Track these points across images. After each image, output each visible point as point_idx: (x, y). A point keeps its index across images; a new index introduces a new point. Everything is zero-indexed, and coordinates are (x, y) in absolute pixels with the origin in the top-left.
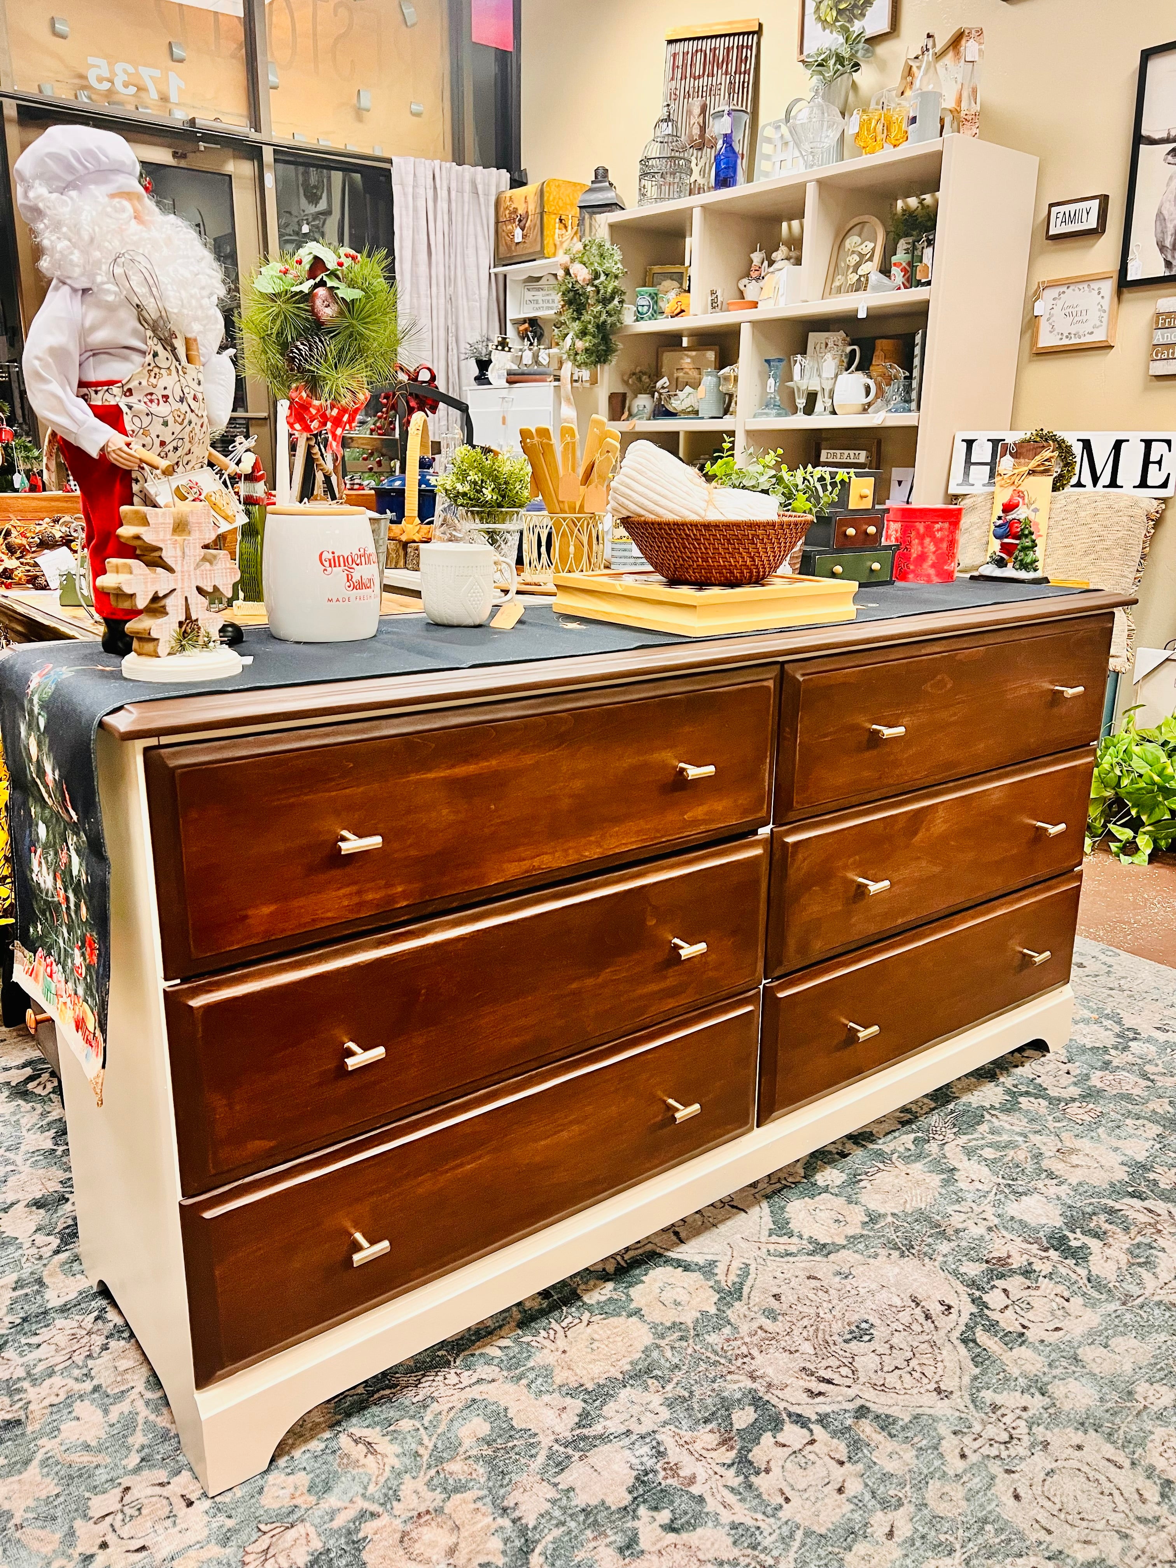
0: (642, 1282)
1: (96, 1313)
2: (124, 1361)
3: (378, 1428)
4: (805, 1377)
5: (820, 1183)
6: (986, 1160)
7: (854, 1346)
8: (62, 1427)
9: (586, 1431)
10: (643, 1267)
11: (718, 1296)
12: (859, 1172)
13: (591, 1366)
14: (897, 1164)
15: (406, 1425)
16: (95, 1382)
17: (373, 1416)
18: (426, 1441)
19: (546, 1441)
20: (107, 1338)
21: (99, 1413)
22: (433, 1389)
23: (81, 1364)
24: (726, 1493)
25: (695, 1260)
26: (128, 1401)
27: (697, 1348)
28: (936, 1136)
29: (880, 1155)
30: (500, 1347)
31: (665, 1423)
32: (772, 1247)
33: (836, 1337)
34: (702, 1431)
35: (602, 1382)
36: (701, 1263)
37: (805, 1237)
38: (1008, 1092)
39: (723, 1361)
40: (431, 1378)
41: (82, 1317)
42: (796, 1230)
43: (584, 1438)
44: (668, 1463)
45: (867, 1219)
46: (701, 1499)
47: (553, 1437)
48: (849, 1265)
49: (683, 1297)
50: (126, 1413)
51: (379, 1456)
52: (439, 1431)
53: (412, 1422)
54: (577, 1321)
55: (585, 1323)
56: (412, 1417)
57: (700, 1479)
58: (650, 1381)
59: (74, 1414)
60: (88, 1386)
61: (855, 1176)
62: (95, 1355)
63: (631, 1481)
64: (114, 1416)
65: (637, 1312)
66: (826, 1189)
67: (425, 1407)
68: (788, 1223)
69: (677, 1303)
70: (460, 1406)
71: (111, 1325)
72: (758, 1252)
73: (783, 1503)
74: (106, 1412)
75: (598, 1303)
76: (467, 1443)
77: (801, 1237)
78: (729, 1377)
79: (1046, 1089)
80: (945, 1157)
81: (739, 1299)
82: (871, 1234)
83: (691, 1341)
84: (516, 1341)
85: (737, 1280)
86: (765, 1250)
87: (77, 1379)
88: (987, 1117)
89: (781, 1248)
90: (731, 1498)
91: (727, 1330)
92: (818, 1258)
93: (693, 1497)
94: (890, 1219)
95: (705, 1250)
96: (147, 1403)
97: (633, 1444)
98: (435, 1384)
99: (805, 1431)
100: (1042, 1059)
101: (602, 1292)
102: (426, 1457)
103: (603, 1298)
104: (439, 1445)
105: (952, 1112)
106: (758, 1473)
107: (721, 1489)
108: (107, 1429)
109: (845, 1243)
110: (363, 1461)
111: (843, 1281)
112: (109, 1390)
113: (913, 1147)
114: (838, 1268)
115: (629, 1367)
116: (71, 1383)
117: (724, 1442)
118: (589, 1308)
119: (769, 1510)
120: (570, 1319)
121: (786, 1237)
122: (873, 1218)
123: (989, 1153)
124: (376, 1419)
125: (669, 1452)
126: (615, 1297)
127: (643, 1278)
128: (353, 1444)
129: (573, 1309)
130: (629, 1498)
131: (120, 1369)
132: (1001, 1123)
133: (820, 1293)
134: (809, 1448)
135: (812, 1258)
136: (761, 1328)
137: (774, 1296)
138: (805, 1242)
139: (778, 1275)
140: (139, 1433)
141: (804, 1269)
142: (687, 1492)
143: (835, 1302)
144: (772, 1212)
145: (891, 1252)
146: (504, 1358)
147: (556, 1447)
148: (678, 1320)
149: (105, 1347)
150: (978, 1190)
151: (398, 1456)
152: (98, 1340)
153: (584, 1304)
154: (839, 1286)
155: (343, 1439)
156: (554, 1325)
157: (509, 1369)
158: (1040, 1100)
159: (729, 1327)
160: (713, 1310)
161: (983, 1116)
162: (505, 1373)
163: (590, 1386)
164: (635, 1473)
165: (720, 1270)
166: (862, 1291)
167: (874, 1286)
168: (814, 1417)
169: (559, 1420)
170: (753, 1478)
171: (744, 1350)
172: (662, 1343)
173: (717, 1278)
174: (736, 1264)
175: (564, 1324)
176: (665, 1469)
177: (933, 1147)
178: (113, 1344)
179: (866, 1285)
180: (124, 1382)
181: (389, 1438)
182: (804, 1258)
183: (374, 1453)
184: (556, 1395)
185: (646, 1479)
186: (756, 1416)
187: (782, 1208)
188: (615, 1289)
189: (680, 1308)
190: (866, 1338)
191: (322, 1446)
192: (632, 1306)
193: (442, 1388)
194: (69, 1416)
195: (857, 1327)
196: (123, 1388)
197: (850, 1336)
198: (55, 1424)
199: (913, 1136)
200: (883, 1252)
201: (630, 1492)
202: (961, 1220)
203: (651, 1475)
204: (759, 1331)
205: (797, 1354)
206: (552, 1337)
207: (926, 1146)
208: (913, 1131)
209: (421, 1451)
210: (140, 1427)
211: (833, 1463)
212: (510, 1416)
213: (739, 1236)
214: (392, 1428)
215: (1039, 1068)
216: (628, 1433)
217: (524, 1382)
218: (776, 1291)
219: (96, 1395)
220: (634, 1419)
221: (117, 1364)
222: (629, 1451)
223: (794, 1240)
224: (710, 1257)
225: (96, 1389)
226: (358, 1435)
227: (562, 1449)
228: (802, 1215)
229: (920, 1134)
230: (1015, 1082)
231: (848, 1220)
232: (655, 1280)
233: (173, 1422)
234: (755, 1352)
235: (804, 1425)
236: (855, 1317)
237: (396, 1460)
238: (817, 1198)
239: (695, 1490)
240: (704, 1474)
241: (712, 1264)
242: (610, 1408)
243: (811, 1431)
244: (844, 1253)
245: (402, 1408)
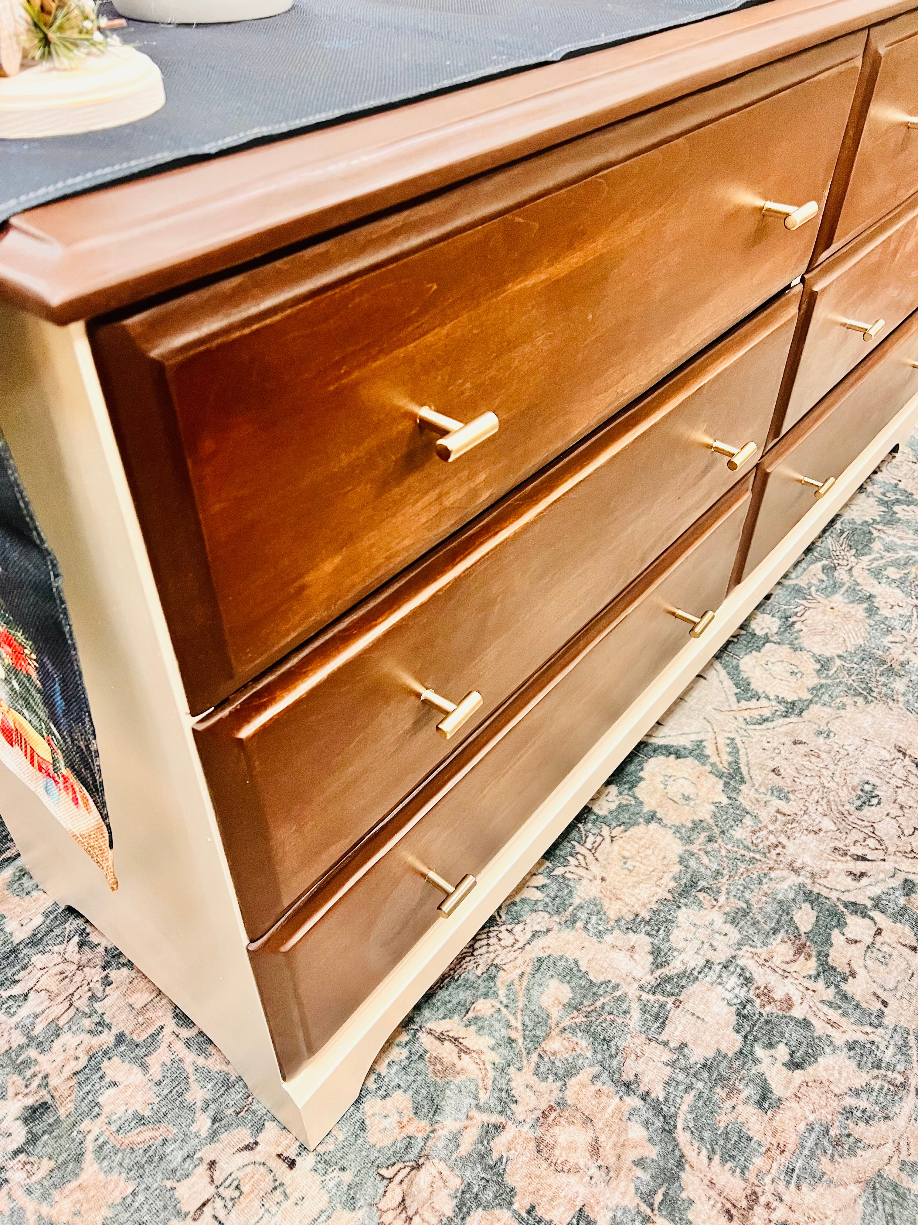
0: (641, 779)
1: (76, 939)
2: (138, 995)
3: (456, 1017)
4: (840, 858)
5: (759, 633)
6: (894, 581)
7: (867, 811)
8: (101, 1099)
9: (666, 971)
10: (636, 761)
11: (721, 782)
12: (788, 614)
13: (637, 891)
14: (819, 598)
15: (483, 1007)
16: (115, 1031)
17: (445, 1003)
18: (513, 1022)
19: (632, 991)
20: (104, 968)
21: (136, 1070)
22: (492, 956)
23: (87, 1010)
24: (825, 1009)
25: (682, 743)
26: (164, 1045)
27: (729, 847)
28: (840, 562)
29: (798, 591)
30: (537, 888)
31: (740, 945)
32: (746, 714)
33: (848, 807)
34: (774, 943)
35: (655, 907)
36: (689, 746)
37: (772, 697)
38: (881, 502)
39: (758, 856)
40: (484, 942)
41: (62, 947)
42: (760, 691)
43: (668, 979)
44: (758, 988)
45: (818, 666)
46: (806, 1024)
47: (636, 985)
48: (824, 722)
49: (689, 790)
50: (169, 1063)
51: (474, 1054)
52: (520, 1005)
53: (489, 1002)
54: (599, 839)
55: (608, 839)
56: (486, 995)
57: (796, 998)
58: (701, 896)
59: (107, 1079)
60: (107, 1038)
61: (786, 618)
62: (99, 995)
63: (733, 1019)
64: (156, 1071)
65: (652, 817)
66: (767, 639)
67: (493, 978)
68: (749, 684)
69: (687, 798)
70: (529, 970)
71: (101, 949)
72: (736, 723)
73: (883, 1008)
74: (144, 1066)
75: (611, 813)
76: (556, 1013)
77: (768, 698)
78: (773, 875)
79: (912, 494)
80: (858, 584)
81: (743, 781)
82: (829, 682)
83: (720, 840)
84: (549, 876)
85: (730, 759)
86: (741, 719)
87: (91, 1032)
88: (875, 533)
89: (756, 714)
90: (834, 1015)
91: (748, 821)
92: (793, 719)
93: (798, 1022)
94: (838, 662)
95: (686, 730)
96: (188, 1045)
97: (720, 976)
98: (491, 949)
99: (867, 921)
100: (894, 461)
101: (610, 798)
102: (520, 1041)
103: (613, 806)
104: (527, 1022)
105: (842, 532)
106: (845, 980)
107: (820, 1005)
108: (155, 1089)
109: (810, 697)
110: (459, 1065)
111: (828, 741)
112: (135, 1037)
113: (824, 578)
114: (816, 727)
115: (673, 884)
116: (86, 1037)
117: (799, 950)
118: (604, 820)
119: (875, 1021)
120: (591, 839)
121: (754, 700)
122: (824, 664)
123: (893, 573)
124: (449, 1006)
125: (755, 976)
126: (625, 802)
127: (641, 774)
128: (438, 1042)
129: (590, 825)
130: (739, 1038)
131: (138, 1006)
132: (891, 538)
133: (813, 759)
134: (878, 938)
135: (788, 720)
136: (778, 811)
137: (773, 771)
138: (774, 703)
139: (767, 745)
140: (195, 1086)
141: (786, 734)
142: (792, 1018)
143: (831, 767)
144: (729, 674)
145: (856, 699)
146: (547, 900)
147: (645, 996)
148: (696, 818)
149: (107, 982)
150: (901, 616)
151: (493, 1049)
152: (95, 974)
153: (598, 816)
154: (827, 748)
155: (424, 1039)
156: (579, 848)
157: (558, 912)
158: (912, 507)
159: (748, 816)
160: (725, 801)
161: (870, 532)
162: (556, 918)
163: (645, 914)
164: (733, 1009)
165: (709, 750)
166: (851, 749)
167: (858, 742)
168: (869, 904)
169: (633, 963)
170: (844, 986)
171: (772, 839)
172: (694, 848)
173: (711, 760)
174: (722, 741)
175: (588, 845)
176: (758, 996)
177: (841, 574)
178: (114, 974)
179: (849, 742)
180: (149, 1022)
181: (473, 1028)
182: (781, 721)
183: (467, 1051)
184: (617, 932)
185: (746, 1012)
186: (816, 914)
187: (737, 667)
188: (621, 793)
189: (692, 803)
190: (875, 801)
191: (405, 1052)
192: (645, 810)
193: (502, 953)
194: (103, 1083)
195: (862, 790)
196: (151, 1031)
197: (859, 803)
198: (90, 1097)
199: (819, 565)
200: (848, 701)
201: (738, 1032)
202: (900, 651)
203: (749, 1007)
204: (779, 816)
205: (822, 834)
206: (583, 864)
207: (836, 574)
208: (817, 560)
209: (514, 1035)
210: (192, 1079)
211: (906, 949)
212: (583, 969)
213: (709, 708)
214: (471, 1015)
215: (895, 471)
216: (709, 964)
217: (579, 925)
218: (772, 765)
219: (123, 1048)
220: (706, 946)
221: (130, 1001)
222: (720, 987)
223: (763, 702)
224: (694, 737)
225: (120, 1039)
226: (439, 1031)
227: (651, 997)
228: (758, 672)
229: (825, 562)
230: (882, 490)
231: (803, 670)
232: (654, 775)
233: (228, 1063)
234: (783, 839)
235: (864, 915)
236: (856, 781)
237: (493, 1054)
238: (764, 650)
239: (798, 1012)
240: (797, 992)
241: (699, 744)
242: (677, 937)
243: (872, 919)
244: (815, 709)
245: (471, 986)
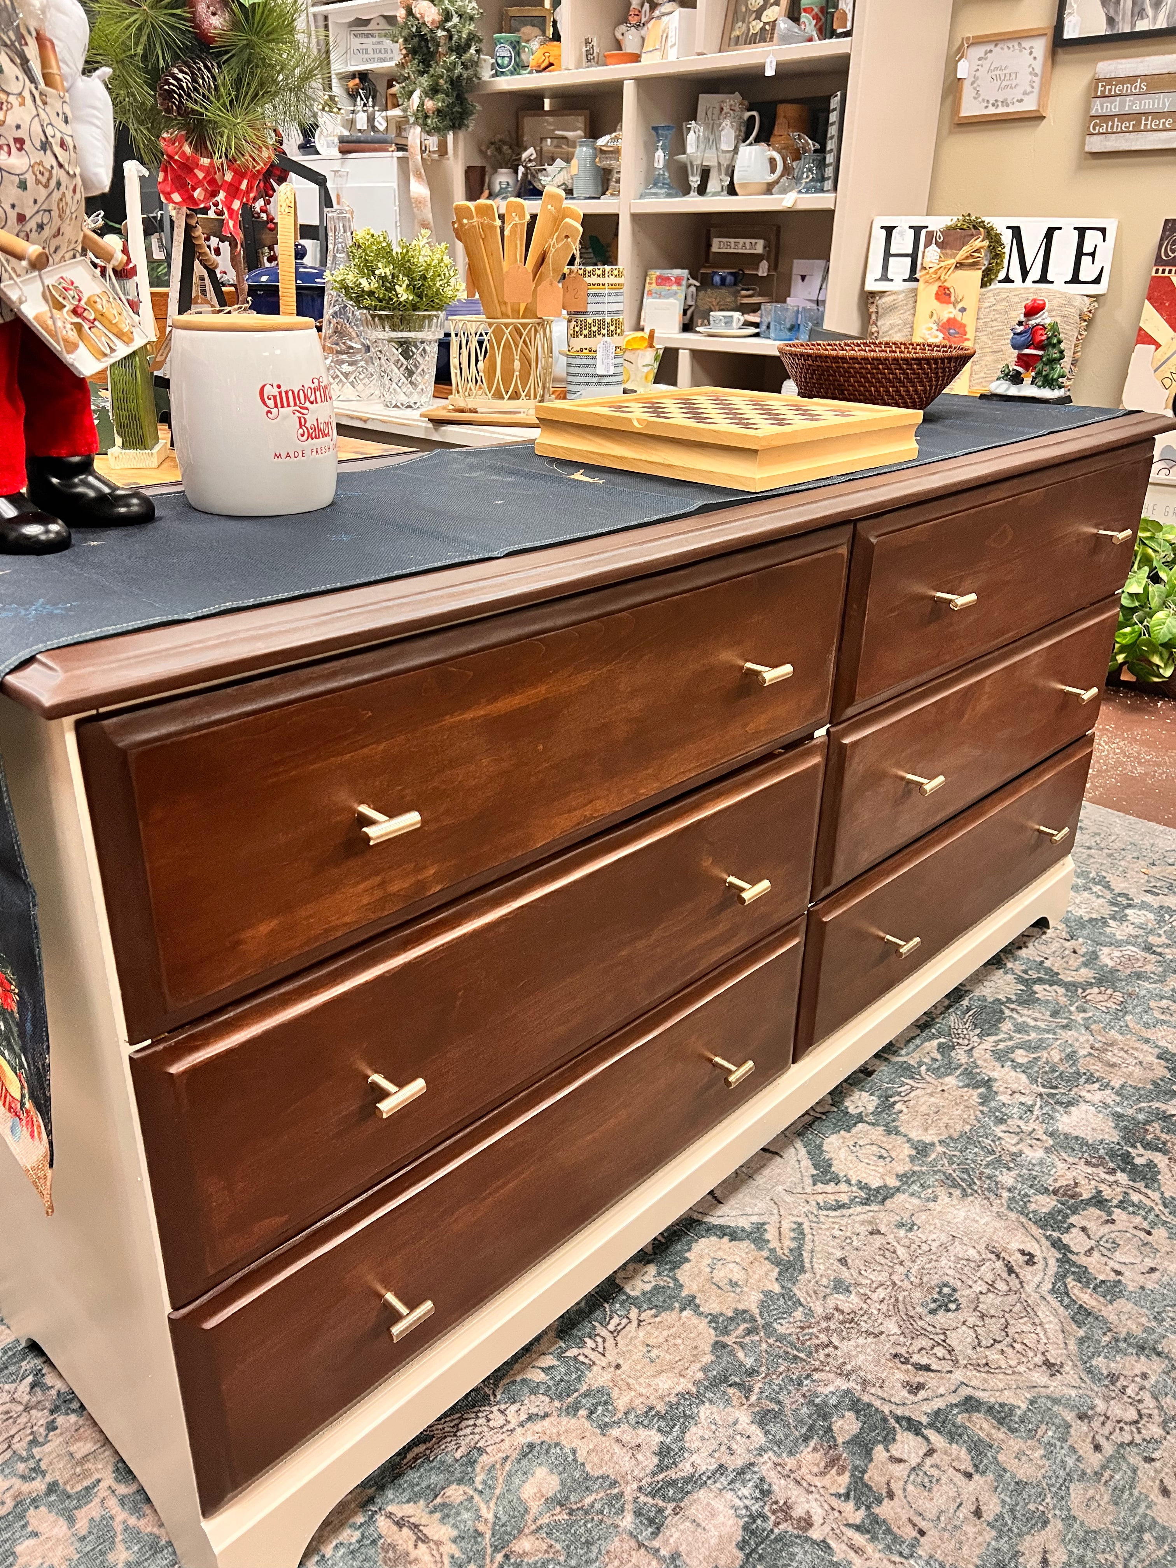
0: (687, 1260)
1: (30, 1379)
2: (81, 1444)
3: (422, 1503)
4: (899, 1365)
5: (852, 1110)
6: (1020, 1065)
7: (942, 1318)
9: (671, 1474)
10: (684, 1240)
11: (777, 1270)
12: (890, 1092)
13: (657, 1380)
14: (928, 1079)
15: (455, 1493)
16: (49, 1479)
17: (412, 1485)
18: (484, 1512)
19: (629, 1491)
20: (52, 1412)
21: (62, 1522)
22: (477, 1437)
23: (24, 1454)
24: (850, 1533)
25: (740, 1225)
26: (97, 1500)
27: (771, 1341)
28: (960, 1041)
29: (907, 1070)
30: (542, 1369)
31: (762, 1450)
32: (820, 1199)
33: (919, 1309)
34: (804, 1451)
35: (674, 1400)
36: (747, 1227)
37: (853, 1182)
38: (1020, 980)
39: (802, 1355)
40: (471, 1422)
41: (14, 1386)
42: (842, 1174)
43: (673, 1483)
44: (776, 1502)
45: (914, 1152)
46: (824, 1545)
47: (635, 1486)
48: (908, 1214)
49: (738, 1275)
50: (98, 1519)
51: (431, 1544)
52: (497, 1494)
53: (461, 1489)
54: (625, 1321)
55: (635, 1323)
56: (460, 1481)
57: (817, 1519)
58: (730, 1392)
59: (29, 1529)
60: (39, 1485)
61: (887, 1097)
62: (41, 1440)
63: (739, 1533)
64: (82, 1525)
65: (690, 1303)
66: (860, 1118)
67: (473, 1463)
68: (830, 1166)
69: (734, 1284)
70: (515, 1455)
71: (53, 1392)
72: (808, 1207)
73: (918, 1536)
74: (71, 1520)
75: (644, 1294)
76: (535, 1507)
77: (848, 1182)
78: (816, 1376)
79: (1057, 974)
80: (977, 1067)
81: (803, 1270)
82: (924, 1169)
83: (762, 1333)
84: (559, 1357)
85: (793, 1245)
86: (814, 1203)
87: (23, 1477)
88: (1007, 1012)
89: (831, 1199)
90: (859, 1539)
91: (799, 1314)
92: (874, 1207)
93: (814, 1543)
94: (940, 1149)
95: (748, 1210)
96: (122, 1503)
97: (732, 1482)
98: (477, 1430)
99: (919, 1439)
100: (1044, 937)
101: (646, 1278)
102: (488, 1535)
103: (648, 1287)
104: (501, 1514)
105: (969, 1009)
106: (880, 1501)
107: (844, 1529)
108: (77, 1544)
109: (898, 1184)
110: (414, 1554)
111: (910, 1235)
112: (68, 1488)
113: (939, 1057)
114: (898, 1218)
115: (701, 1375)
116: (17, 1483)
117: (832, 1462)
118: (635, 1302)
119: (906, 1552)
120: (616, 1320)
121: (832, 1184)
122: (922, 1150)
123: (1021, 1056)
124: (417, 1489)
125: (775, 1488)
126: (662, 1284)
127: (687, 1255)
128: (395, 1528)
129: (617, 1306)
130: (741, 1555)
131: (78, 1456)
132: (1024, 1019)
133: (888, 1254)
134: (928, 1460)
135: (868, 1208)
137: (840, 1260)
138: (854, 1189)
139: (837, 1233)
140: (120, 1547)
141: (863, 1223)
142: (808, 1539)
143: (908, 1263)
144: (809, 1153)
145: (952, 1190)
146: (551, 1383)
147: (642, 1499)
148: (741, 1307)
149: (51, 1427)
150: (1021, 1103)
151: (454, 1541)
152: (40, 1417)
153: (629, 1296)
154: (906, 1242)
155: (382, 1523)
156: (600, 1330)
157: (560, 1397)
158: (1055, 987)
159: (801, 1309)
160: (776, 1289)
161: (1002, 1012)
162: (557, 1404)
163: (661, 1407)
164: (741, 1523)
165: (770, 1234)
166: (934, 1245)
167: (944, 1238)
168: (925, 1419)
169: (634, 1462)
170: (876, 1510)
171: (823, 1338)
172: (729, 1340)
173: (771, 1246)
174: (786, 1225)
175: (611, 1327)
176: (774, 1512)
177: (960, 1056)
178: (60, 1420)
179: (934, 1236)
180: (86, 1474)
181: (438, 1515)
182: (859, 1209)
183: (425, 1540)
184: (624, 1427)
185: (754, 1526)
186: (860, 1424)
187: (820, 1147)
188: (659, 1274)
189: (738, 1290)
190: (953, 1306)
191: (357, 1535)
192: (683, 1294)
193: (488, 1434)
194: (24, 1533)
195: (939, 1293)
196: (86, 1483)
197: (933, 1306)
198: (7, 1546)
199: (935, 1042)
200: (942, 1193)
201: (741, 1549)
202: (1013, 1142)
203: (759, 1522)
204: (837, 1314)
205: (883, 1337)
206: (600, 1347)
207: (953, 1054)
208: (934, 1037)
209: (481, 1528)
210: (120, 1537)
211: (959, 1475)
212: (580, 1460)
213: (780, 1188)
214: (439, 1500)
215: (1043, 948)
216: (722, 1468)
217: (583, 1412)
218: (839, 1254)
219: (53, 1498)
220: (723, 1448)
221: (73, 1449)
222: (729, 1494)
223: (843, 1187)
224: (755, 1219)
225: (52, 1488)
226: (400, 1515)
227: (649, 1500)
228: (843, 1153)
229: (942, 1040)
230: (1024, 967)
231: (894, 1154)
232: (702, 1257)
233: (162, 1525)
234: (835, 1340)
235: (917, 1433)
236: (935, 1280)
237: (454, 1546)
238: (854, 1130)
239: (815, 1534)
240: (820, 1510)
241: (760, 1228)
242: (693, 1436)
243: (926, 1438)
244: (900, 1198)
245: (445, 1468)
